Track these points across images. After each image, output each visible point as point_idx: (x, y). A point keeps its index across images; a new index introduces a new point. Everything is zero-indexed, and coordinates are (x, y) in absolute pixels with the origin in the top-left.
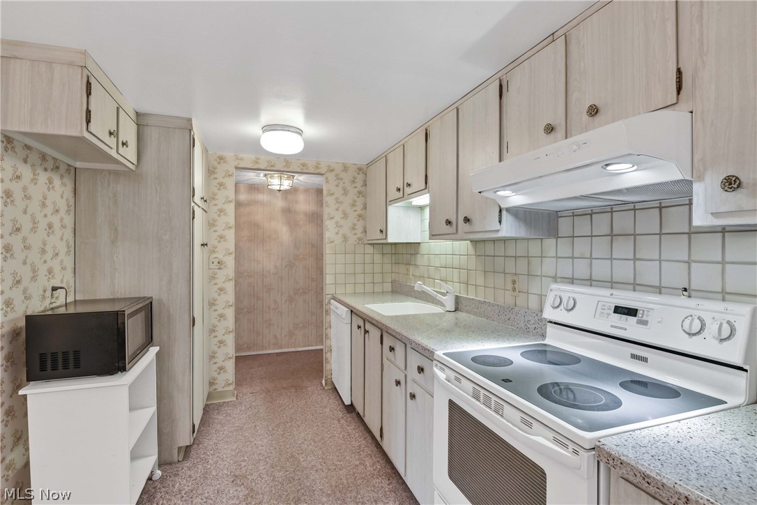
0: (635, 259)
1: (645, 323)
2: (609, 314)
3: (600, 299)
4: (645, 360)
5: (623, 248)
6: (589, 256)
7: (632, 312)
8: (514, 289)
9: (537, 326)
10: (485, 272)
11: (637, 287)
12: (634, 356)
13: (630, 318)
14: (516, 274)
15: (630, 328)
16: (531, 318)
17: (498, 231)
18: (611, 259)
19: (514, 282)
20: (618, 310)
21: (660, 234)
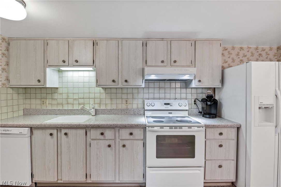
0: (165, 93)
1: (172, 106)
2: (163, 105)
3: (161, 102)
4: (171, 113)
5: (162, 91)
6: (153, 92)
7: (168, 104)
8: (127, 103)
9: (138, 112)
10: (111, 99)
11: (165, 99)
12: (169, 113)
13: (168, 105)
14: (127, 99)
15: (169, 107)
16: (136, 111)
17: (141, 86)
18: (159, 93)
19: (127, 101)
20: (165, 104)
21: (170, 88)
